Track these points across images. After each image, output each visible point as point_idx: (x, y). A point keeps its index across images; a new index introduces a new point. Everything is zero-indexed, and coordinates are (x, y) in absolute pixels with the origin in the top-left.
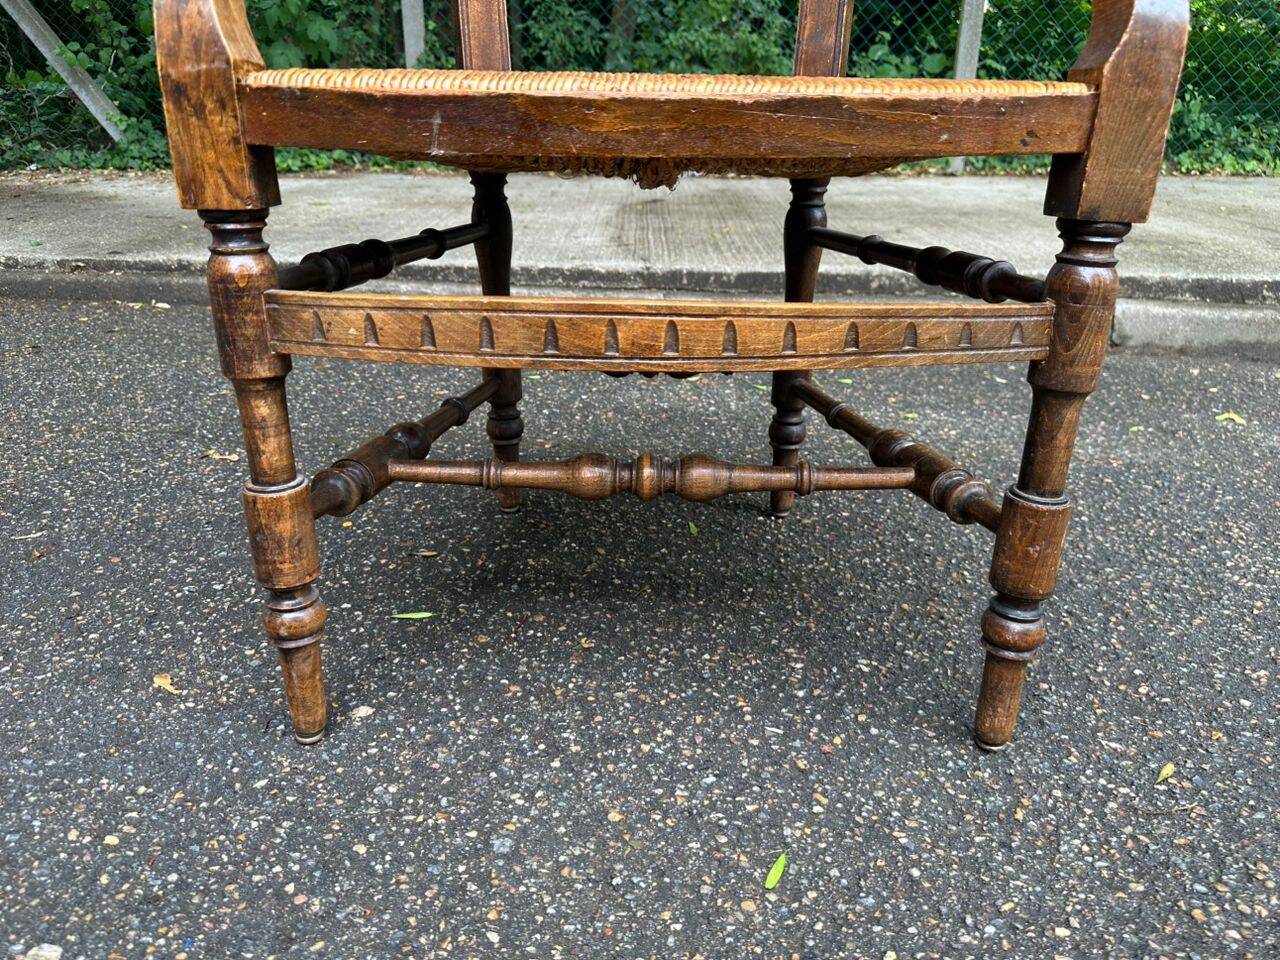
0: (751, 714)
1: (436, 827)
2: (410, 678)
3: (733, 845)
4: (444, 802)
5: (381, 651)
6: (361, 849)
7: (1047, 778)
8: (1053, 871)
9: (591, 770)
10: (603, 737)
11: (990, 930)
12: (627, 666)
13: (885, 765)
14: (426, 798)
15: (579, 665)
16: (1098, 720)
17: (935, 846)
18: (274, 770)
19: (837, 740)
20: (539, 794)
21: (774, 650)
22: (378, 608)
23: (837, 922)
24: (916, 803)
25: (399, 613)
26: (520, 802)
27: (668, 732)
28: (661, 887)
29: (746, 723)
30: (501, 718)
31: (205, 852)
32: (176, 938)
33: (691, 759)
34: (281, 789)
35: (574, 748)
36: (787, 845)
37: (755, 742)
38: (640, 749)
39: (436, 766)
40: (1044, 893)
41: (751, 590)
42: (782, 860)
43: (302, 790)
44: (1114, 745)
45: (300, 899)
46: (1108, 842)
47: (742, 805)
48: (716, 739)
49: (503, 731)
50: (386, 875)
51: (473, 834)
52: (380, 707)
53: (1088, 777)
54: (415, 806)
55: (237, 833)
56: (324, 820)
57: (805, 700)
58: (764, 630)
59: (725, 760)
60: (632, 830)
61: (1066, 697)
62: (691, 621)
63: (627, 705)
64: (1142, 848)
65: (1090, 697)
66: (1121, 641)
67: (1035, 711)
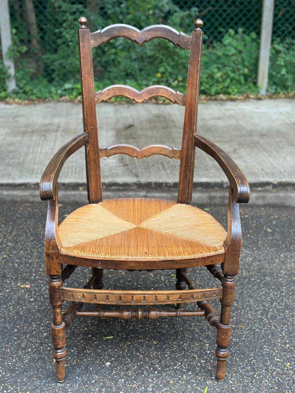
0: (197, 358)
1: (135, 387)
2: (115, 355)
3: (197, 386)
4: (135, 382)
5: (105, 348)
6: (122, 392)
7: (262, 368)
8: (261, 386)
9: (164, 373)
10: (165, 366)
12: (166, 348)
14: (130, 381)
15: (155, 349)
16: (275, 354)
17: (237, 383)
18: (95, 379)
20: (154, 379)
21: (201, 341)
22: (98, 336)
24: (234, 375)
25: (105, 337)
26: (151, 381)
27: (179, 364)
29: (196, 360)
30: (140, 363)
33: (186, 369)
34: (98, 382)
35: (159, 369)
36: (208, 385)
37: (199, 364)
38: (174, 368)
39: (130, 375)
40: (258, 390)
41: (194, 324)
42: (207, 388)
43: (103, 382)
44: (278, 360)
46: (272, 380)
47: (197, 378)
48: (190, 364)
49: (141, 366)
51: (143, 388)
52: (111, 362)
53: (271, 367)
54: (128, 383)
56: (111, 388)
57: (210, 354)
58: (198, 336)
59: (193, 369)
60: (176, 384)
61: (269, 349)
62: (180, 334)
63: (169, 358)
64: (279, 381)
65: (275, 348)
66: (285, 333)
67: (262, 353)
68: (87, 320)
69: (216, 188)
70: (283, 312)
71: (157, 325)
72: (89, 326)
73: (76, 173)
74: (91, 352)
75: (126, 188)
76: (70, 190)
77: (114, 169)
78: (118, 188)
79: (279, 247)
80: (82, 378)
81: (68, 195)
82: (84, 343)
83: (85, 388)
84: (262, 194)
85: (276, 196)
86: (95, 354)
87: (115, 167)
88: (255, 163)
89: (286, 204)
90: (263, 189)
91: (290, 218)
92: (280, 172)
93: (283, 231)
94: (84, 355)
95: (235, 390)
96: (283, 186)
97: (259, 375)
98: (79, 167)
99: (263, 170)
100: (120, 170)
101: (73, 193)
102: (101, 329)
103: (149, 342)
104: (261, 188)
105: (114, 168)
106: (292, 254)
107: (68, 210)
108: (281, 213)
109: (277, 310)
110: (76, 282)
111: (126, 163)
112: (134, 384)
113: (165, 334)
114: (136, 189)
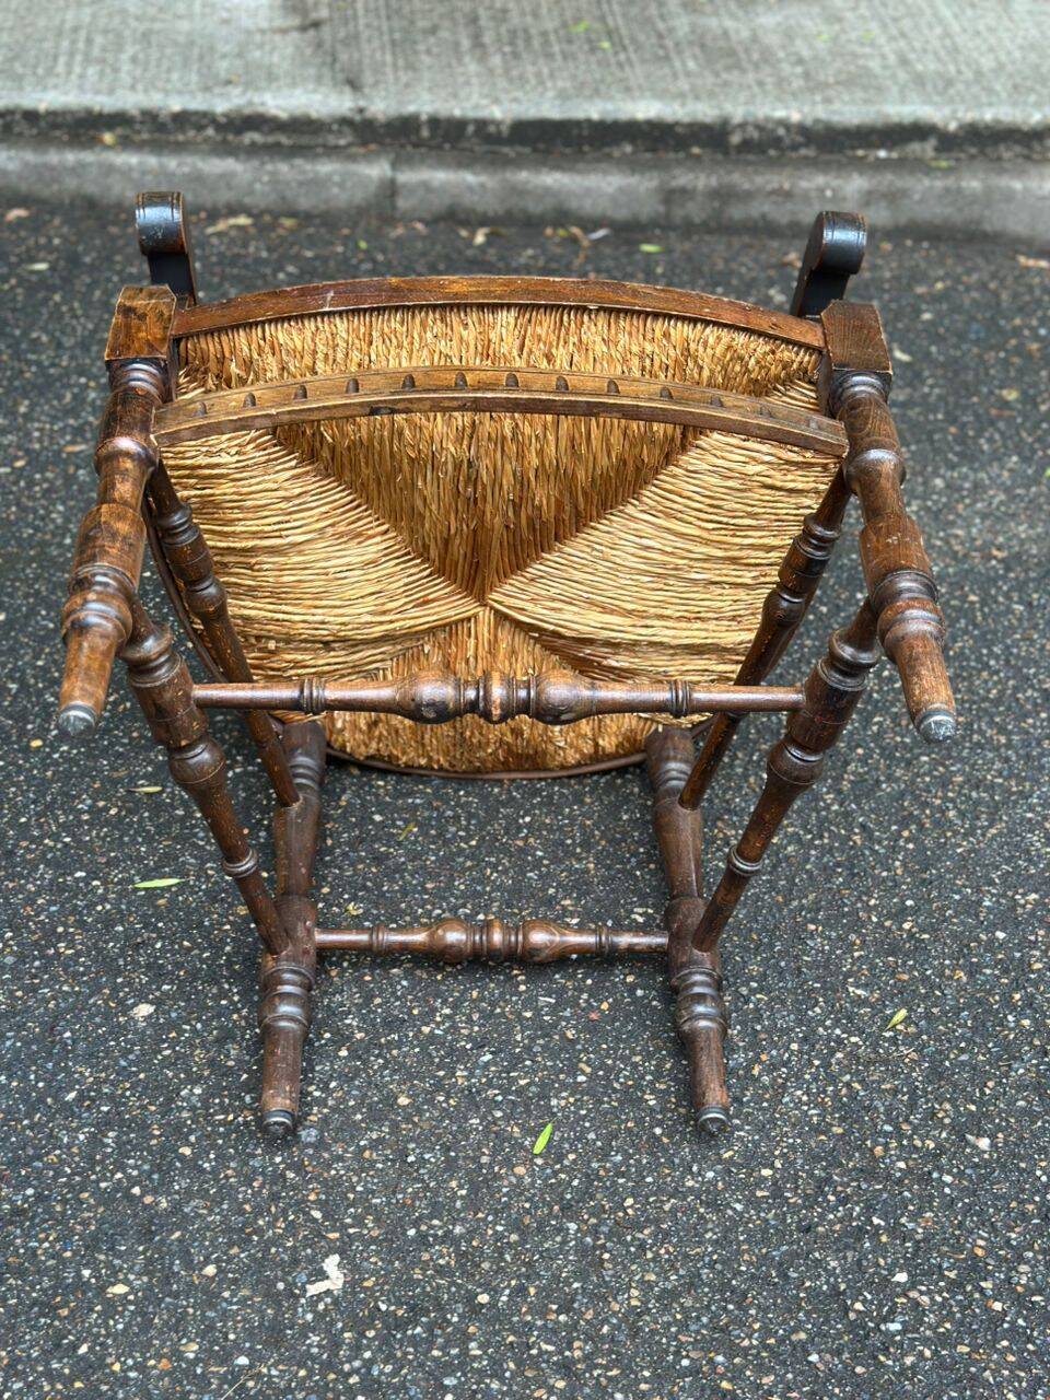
0: (525, 983)
1: (246, 1123)
2: (180, 966)
3: (507, 1118)
4: (248, 1099)
5: (137, 934)
6: (187, 1151)
7: (788, 1031)
8: (773, 1121)
9: (377, 1056)
10: (384, 1019)
11: (710, 1175)
13: (646, 1028)
14: (230, 1096)
16: (853, 964)
17: (679, 1105)
18: (78, 1082)
19: (605, 1006)
20: (333, 1085)
21: (548, 902)
22: (116, 875)
23: (590, 1177)
24: (668, 1066)
25: (143, 880)
26: (317, 1094)
27: (447, 1011)
28: (448, 1160)
29: (520, 994)
31: (48, 1166)
32: (57, 1240)
33: (469, 1038)
34: (93, 1100)
35: (359, 1036)
36: (554, 1114)
37: (528, 1014)
38: (420, 1031)
39: (231, 1063)
40: (760, 1140)
41: (528, 819)
42: (549, 1128)
43: (111, 1098)
44: (859, 992)
45: (148, 1200)
46: (825, 1092)
47: (516, 1079)
48: (492, 1014)
50: (214, 1171)
52: (157, 1003)
53: (826, 1028)
54: (221, 1104)
55: (69, 1146)
56: (144, 1127)
57: (578, 962)
58: (540, 877)
59: (500, 1035)
60: (420, 1112)
61: (829, 938)
62: (465, 870)
63: (405, 983)
64: (853, 1095)
65: (853, 937)
66: (904, 864)
67: (796, 957)
68: (74, 797)
69: (696, 150)
70: (909, 763)
71: (373, 822)
72: (80, 823)
73: (87, 60)
74: (78, 954)
75: (305, 140)
76: (62, 145)
77: (261, 46)
78: (271, 139)
79: (932, 441)
80: (25, 1078)
81: (52, 168)
82: (53, 909)
83: (31, 1128)
84: (888, 179)
85: (947, 190)
86: (95, 961)
87: (262, 32)
88: (874, 26)
89: (987, 227)
90: (894, 155)
91: (996, 294)
92: (979, 74)
93: (956, 360)
94: (44, 969)
95: (665, 1140)
96: (982, 142)
97: (772, 1067)
98: (106, 32)
99: (904, 61)
100: (283, 51)
101: (71, 157)
102: (133, 841)
103: (329, 905)
104: (890, 148)
105: (258, 38)
106: (983, 475)
107: (50, 240)
108: (959, 270)
109: (883, 749)
110: (48, 609)
111: (314, 16)
112: (244, 1107)
113: (400, 869)
114: (349, 145)
